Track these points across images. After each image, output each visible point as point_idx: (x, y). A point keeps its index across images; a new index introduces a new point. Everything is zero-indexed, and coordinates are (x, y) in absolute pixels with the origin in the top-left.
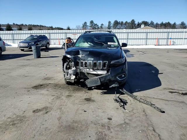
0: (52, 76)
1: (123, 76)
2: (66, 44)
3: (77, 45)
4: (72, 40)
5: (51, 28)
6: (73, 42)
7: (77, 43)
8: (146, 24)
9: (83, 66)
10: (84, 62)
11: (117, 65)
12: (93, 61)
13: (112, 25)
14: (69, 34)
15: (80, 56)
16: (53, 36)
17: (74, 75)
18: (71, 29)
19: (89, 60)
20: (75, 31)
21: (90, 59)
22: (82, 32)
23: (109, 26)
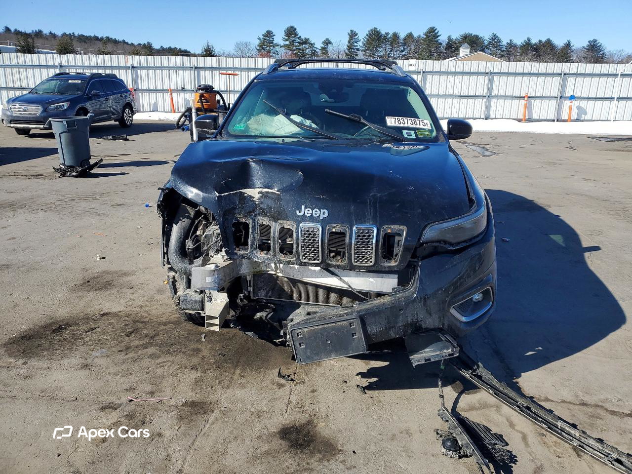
0: (125, 269)
1: (477, 297)
2: (193, 111)
3: (237, 126)
4: (218, 97)
5: (148, 50)
6: (221, 103)
7: (238, 116)
8: (474, 43)
9: (268, 249)
10: (275, 228)
11: (452, 244)
12: (324, 223)
13: (360, 45)
14: (209, 73)
15: (254, 193)
16: (146, 80)
17: (221, 290)
18: (216, 54)
19: (304, 218)
20: (230, 63)
21: (308, 212)
22: (259, 66)
23: (350, 48)
